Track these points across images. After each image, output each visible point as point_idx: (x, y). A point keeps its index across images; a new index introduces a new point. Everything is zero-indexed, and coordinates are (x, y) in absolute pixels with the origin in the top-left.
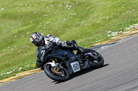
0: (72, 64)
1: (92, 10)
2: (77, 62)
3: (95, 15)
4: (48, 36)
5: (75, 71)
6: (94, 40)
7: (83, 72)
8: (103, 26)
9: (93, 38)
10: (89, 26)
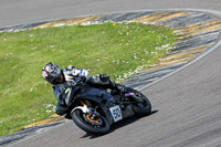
0: (111, 110)
1: (22, 70)
2: (118, 107)
3: (26, 78)
4: (70, 67)
5: (116, 120)
6: (25, 119)
7: (125, 121)
8: (38, 96)
9: (23, 116)
10: (17, 97)
